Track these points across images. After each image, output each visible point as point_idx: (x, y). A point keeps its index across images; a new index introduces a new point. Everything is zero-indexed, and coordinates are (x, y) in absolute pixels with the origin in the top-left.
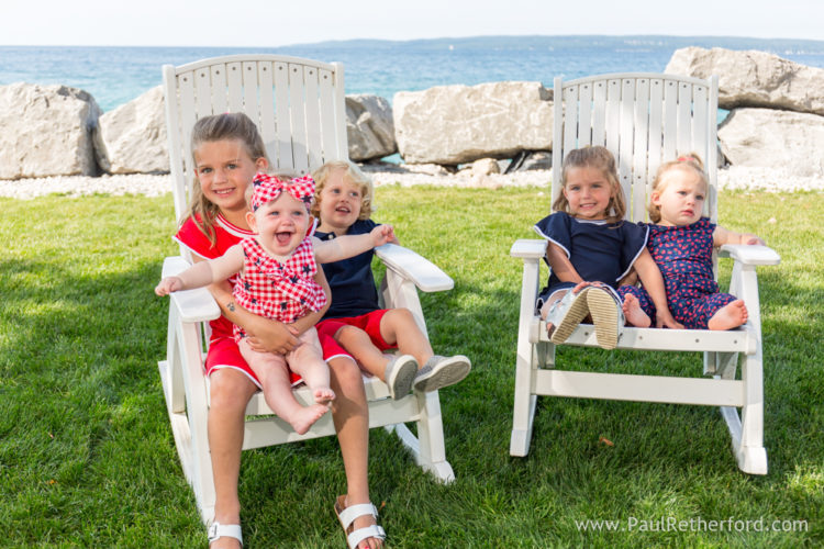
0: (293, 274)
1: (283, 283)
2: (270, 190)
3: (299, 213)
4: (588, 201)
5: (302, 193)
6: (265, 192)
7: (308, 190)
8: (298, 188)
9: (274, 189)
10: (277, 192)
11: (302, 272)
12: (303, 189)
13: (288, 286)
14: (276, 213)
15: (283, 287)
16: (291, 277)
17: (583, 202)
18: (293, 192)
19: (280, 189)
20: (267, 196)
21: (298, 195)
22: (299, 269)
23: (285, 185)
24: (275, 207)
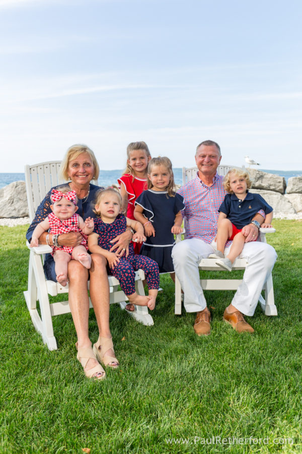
0: (66, 225)
1: (62, 228)
2: (57, 197)
3: (69, 205)
4: (161, 181)
5: (70, 198)
6: (55, 197)
7: (73, 197)
8: (69, 196)
9: (59, 196)
10: (60, 198)
11: (71, 224)
12: (71, 197)
13: (64, 229)
14: (60, 205)
15: (62, 229)
16: (65, 226)
17: (159, 182)
18: (67, 197)
19: (62, 197)
20: (56, 199)
21: (69, 199)
22: (69, 223)
23: (64, 195)
24: (59, 203)
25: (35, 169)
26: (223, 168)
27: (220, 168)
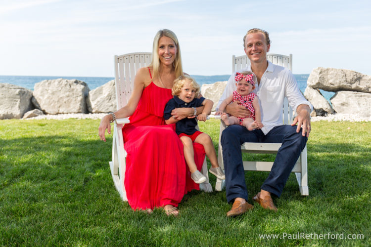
2: (239, 78)
14: (240, 84)
21: (246, 80)
23: (244, 76)
25: (122, 59)
26: (271, 56)
27: (268, 56)
